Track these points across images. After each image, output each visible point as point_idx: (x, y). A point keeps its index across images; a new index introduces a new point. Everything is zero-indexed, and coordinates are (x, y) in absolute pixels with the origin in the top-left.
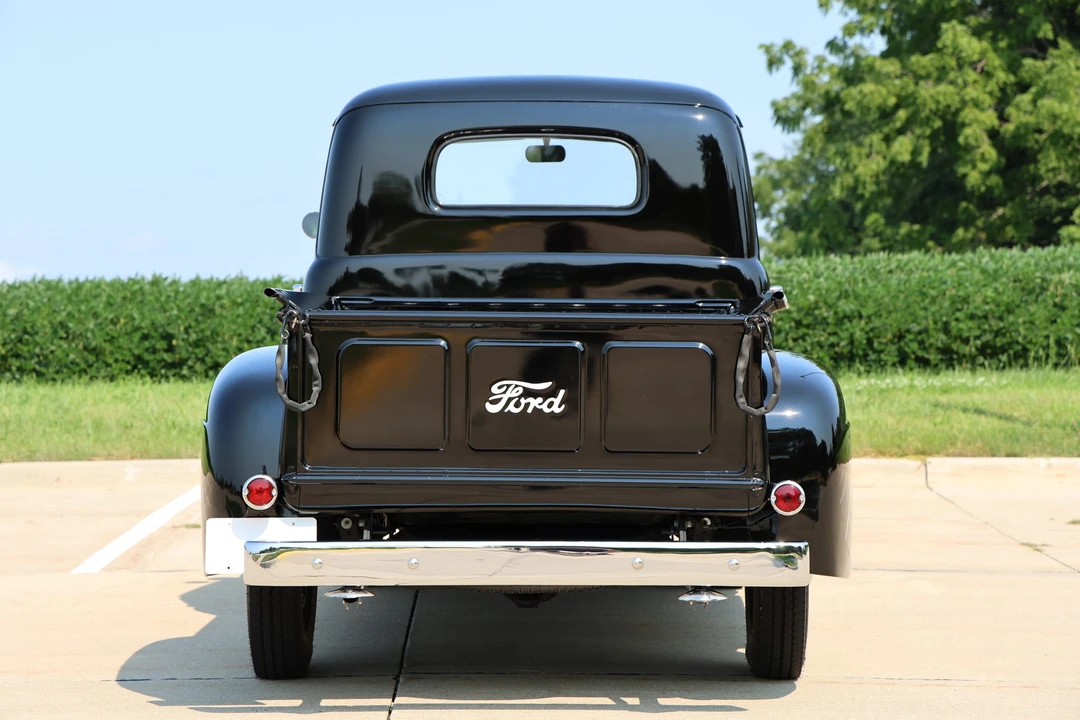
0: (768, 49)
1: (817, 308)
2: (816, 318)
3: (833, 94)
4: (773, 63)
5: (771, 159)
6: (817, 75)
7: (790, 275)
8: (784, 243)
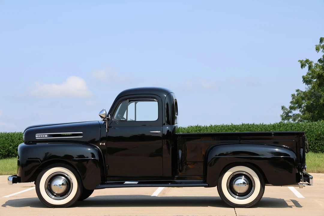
0: (301, 62)
1: (320, 135)
2: (320, 137)
3: (320, 74)
4: (303, 66)
5: (301, 91)
6: (316, 69)
7: (313, 126)
8: (305, 116)
